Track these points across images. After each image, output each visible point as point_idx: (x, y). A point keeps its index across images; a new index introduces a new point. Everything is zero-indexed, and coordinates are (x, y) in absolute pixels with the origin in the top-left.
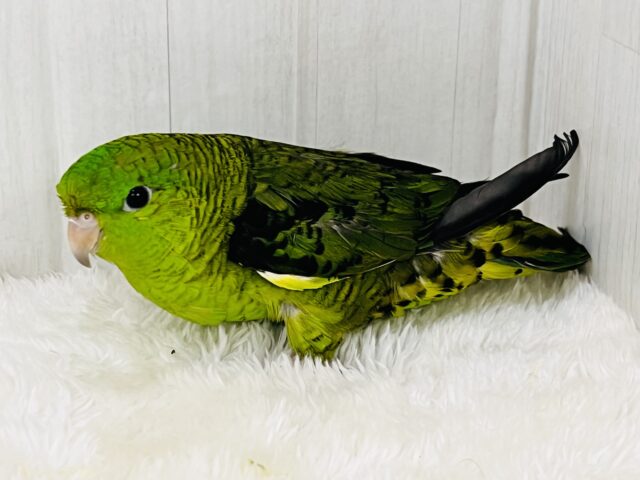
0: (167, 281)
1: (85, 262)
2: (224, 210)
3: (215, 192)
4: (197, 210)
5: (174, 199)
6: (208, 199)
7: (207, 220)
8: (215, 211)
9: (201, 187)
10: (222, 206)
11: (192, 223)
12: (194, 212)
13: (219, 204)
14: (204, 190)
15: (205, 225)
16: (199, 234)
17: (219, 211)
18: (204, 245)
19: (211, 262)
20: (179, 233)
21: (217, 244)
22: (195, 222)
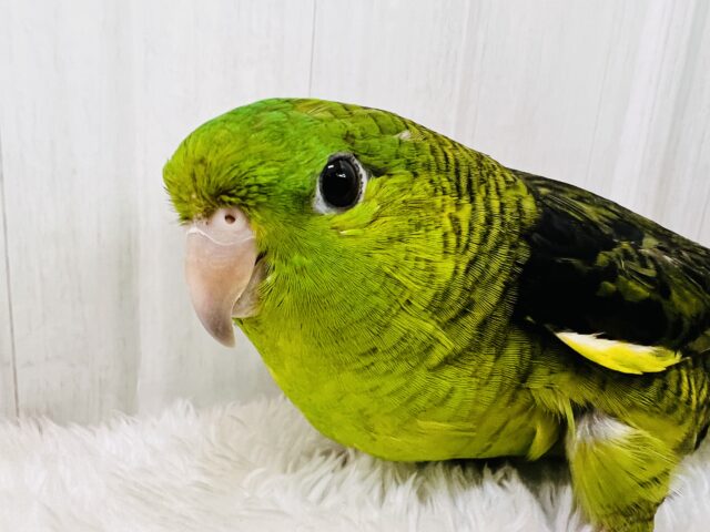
0: (388, 372)
1: (221, 330)
2: (508, 218)
3: (483, 189)
4: (455, 220)
5: (408, 197)
6: (472, 200)
7: (476, 238)
8: (489, 222)
9: (458, 178)
10: (502, 212)
11: (446, 244)
12: (447, 223)
13: (496, 210)
14: (464, 184)
15: (474, 248)
16: (463, 267)
17: (497, 222)
18: (472, 290)
19: (483, 326)
20: (422, 265)
21: (498, 287)
22: (452, 240)
